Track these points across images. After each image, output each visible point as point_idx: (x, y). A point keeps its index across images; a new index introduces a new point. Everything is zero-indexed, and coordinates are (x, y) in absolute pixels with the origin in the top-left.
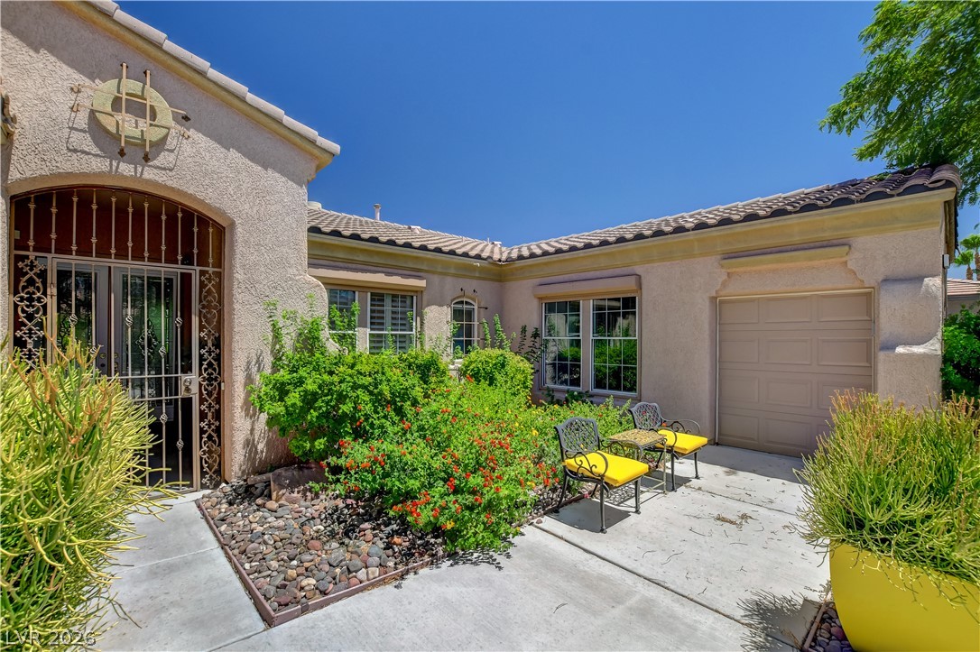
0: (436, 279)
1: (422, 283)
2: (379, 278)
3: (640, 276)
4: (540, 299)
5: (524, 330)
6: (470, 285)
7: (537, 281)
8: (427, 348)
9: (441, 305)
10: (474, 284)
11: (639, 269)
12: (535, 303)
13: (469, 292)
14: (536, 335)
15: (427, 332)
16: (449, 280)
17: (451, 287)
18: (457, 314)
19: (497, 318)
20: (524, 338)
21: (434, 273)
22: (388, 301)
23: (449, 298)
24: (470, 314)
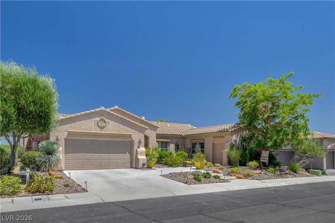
0: (172, 139)
1: (169, 140)
2: (163, 140)
3: (204, 139)
4: (191, 143)
5: (188, 148)
6: (178, 140)
7: (191, 139)
8: (170, 151)
9: (173, 144)
10: (179, 140)
11: (204, 138)
12: (190, 143)
13: (178, 141)
14: (190, 149)
15: (170, 149)
16: (174, 139)
17: (174, 140)
18: (176, 145)
19: (183, 146)
20: (188, 150)
21: (171, 138)
22: (164, 143)
23: (174, 142)
24: (178, 145)
